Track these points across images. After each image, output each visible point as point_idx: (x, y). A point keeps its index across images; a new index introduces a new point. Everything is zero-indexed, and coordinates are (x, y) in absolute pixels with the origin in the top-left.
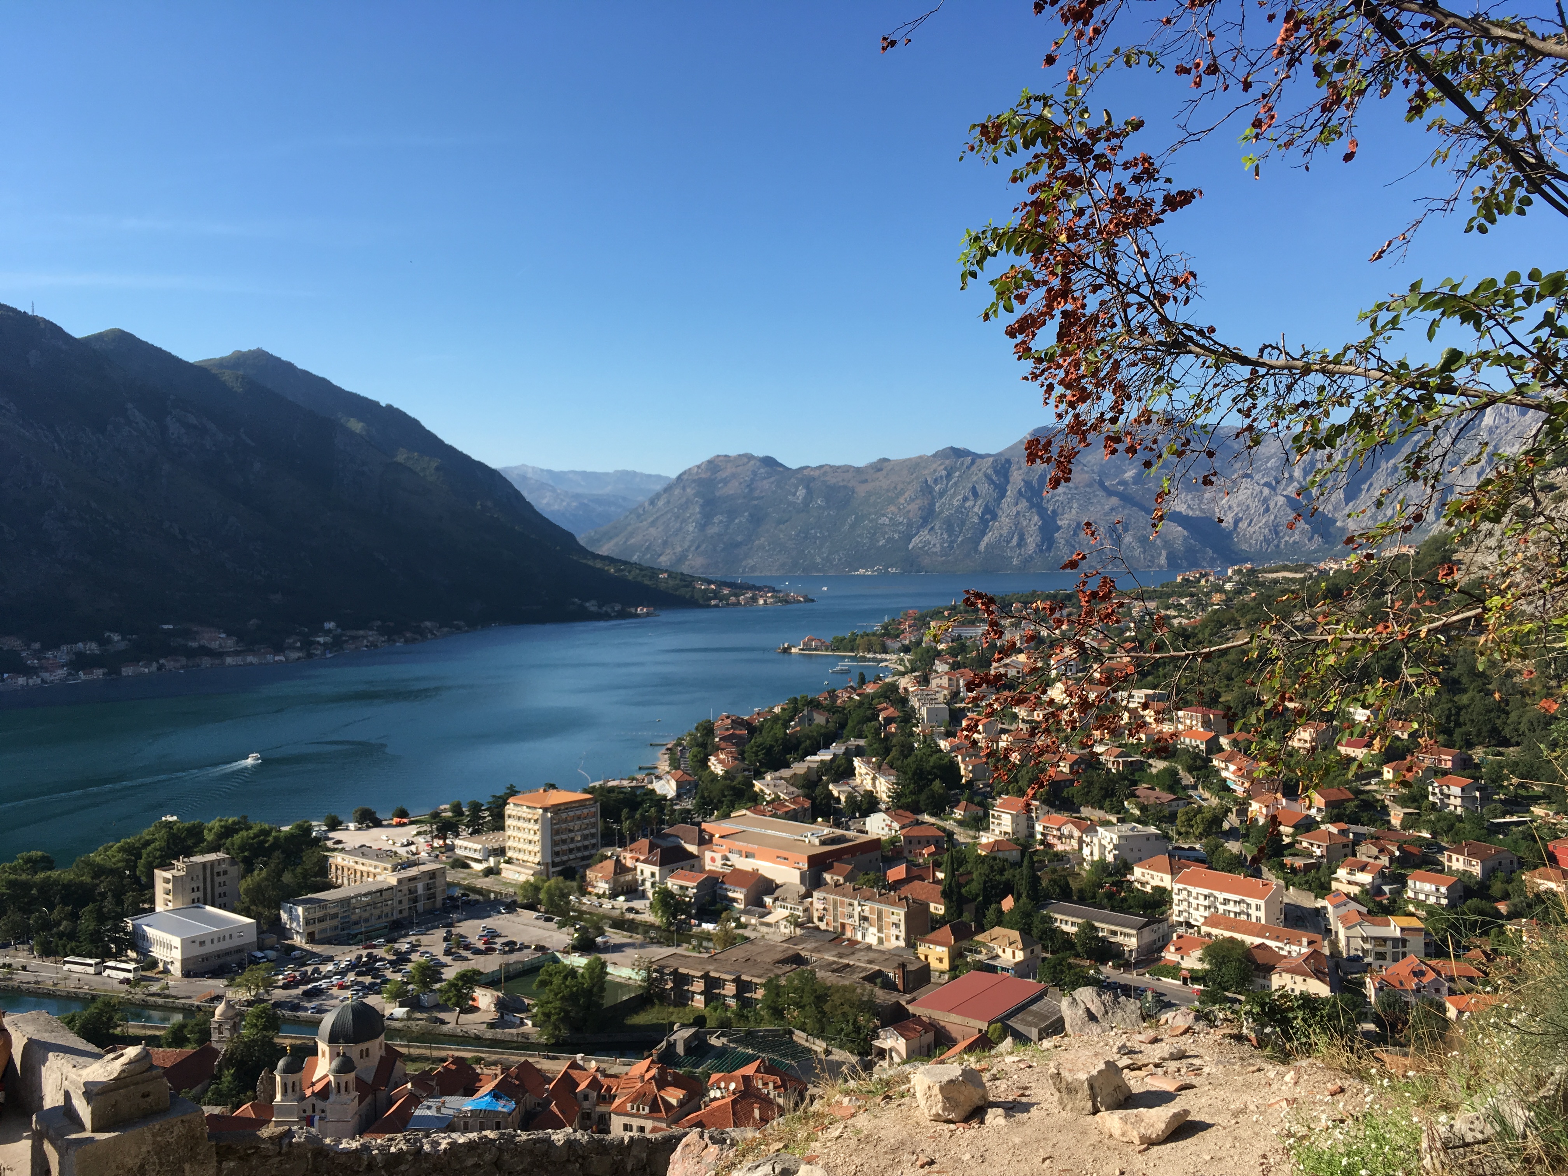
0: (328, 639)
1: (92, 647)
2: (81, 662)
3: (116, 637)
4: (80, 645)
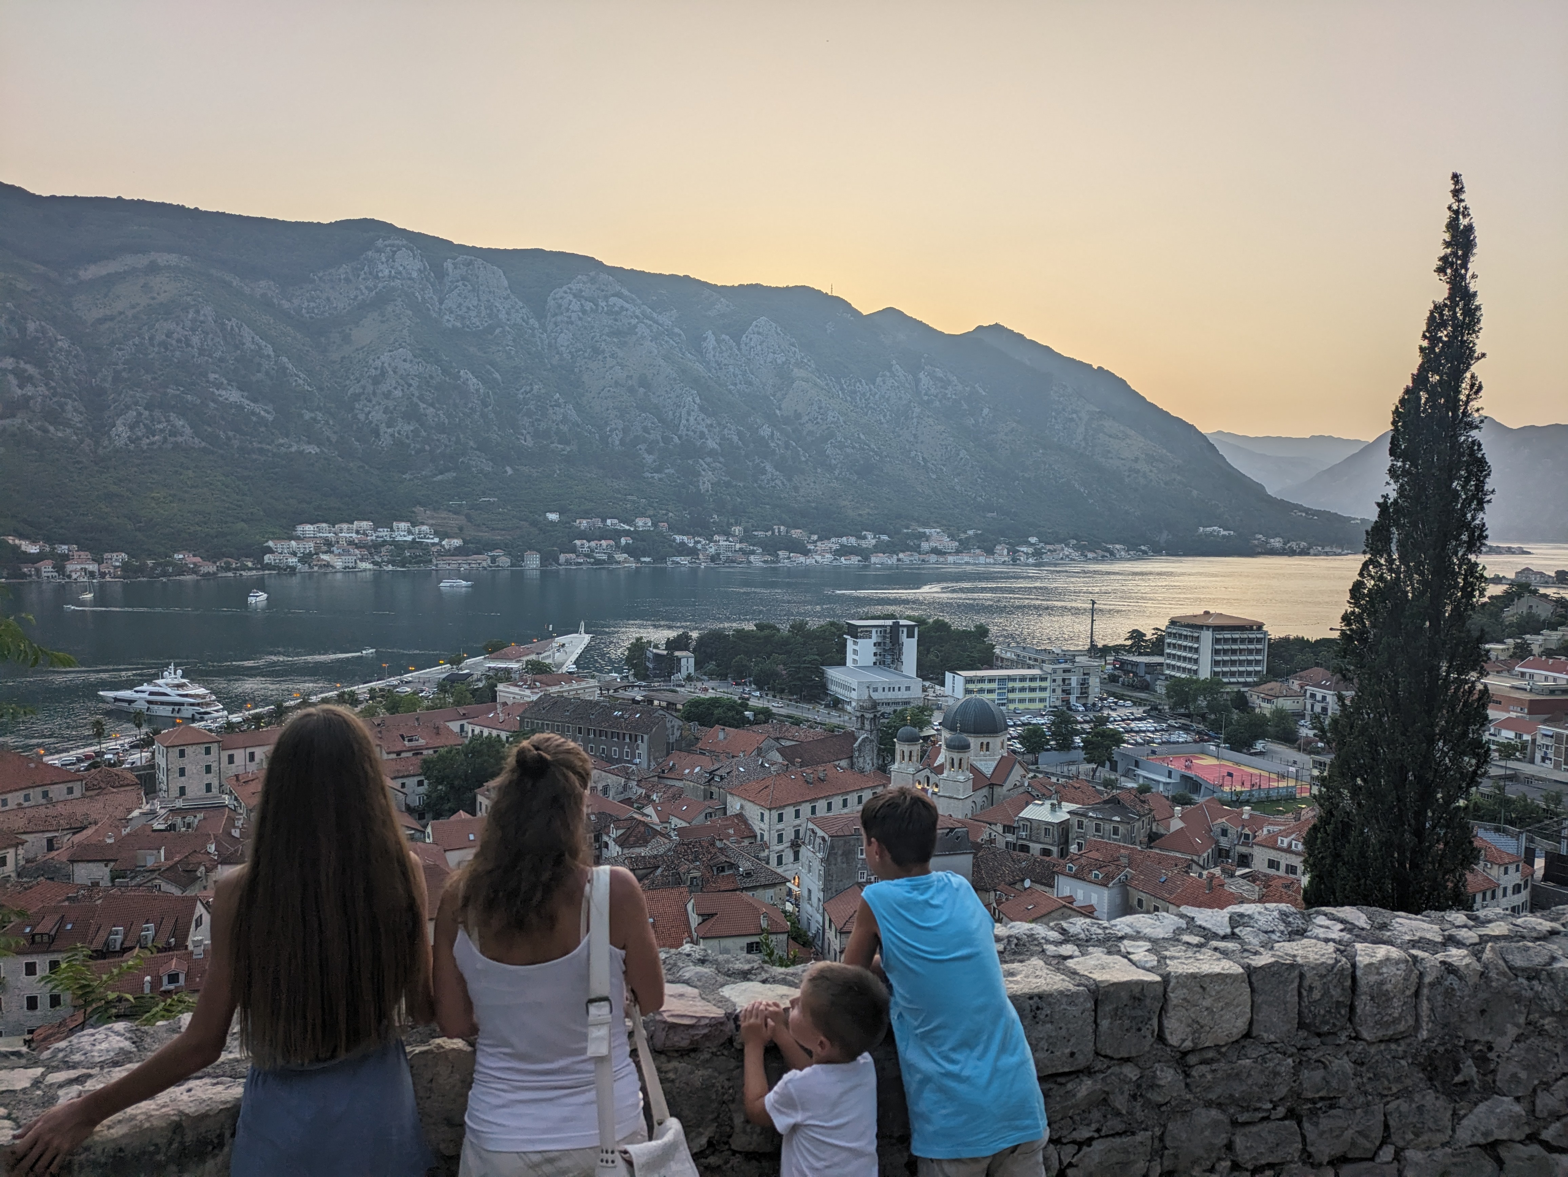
0: (1030, 550)
1: (853, 541)
2: (844, 551)
3: (870, 535)
4: (844, 539)
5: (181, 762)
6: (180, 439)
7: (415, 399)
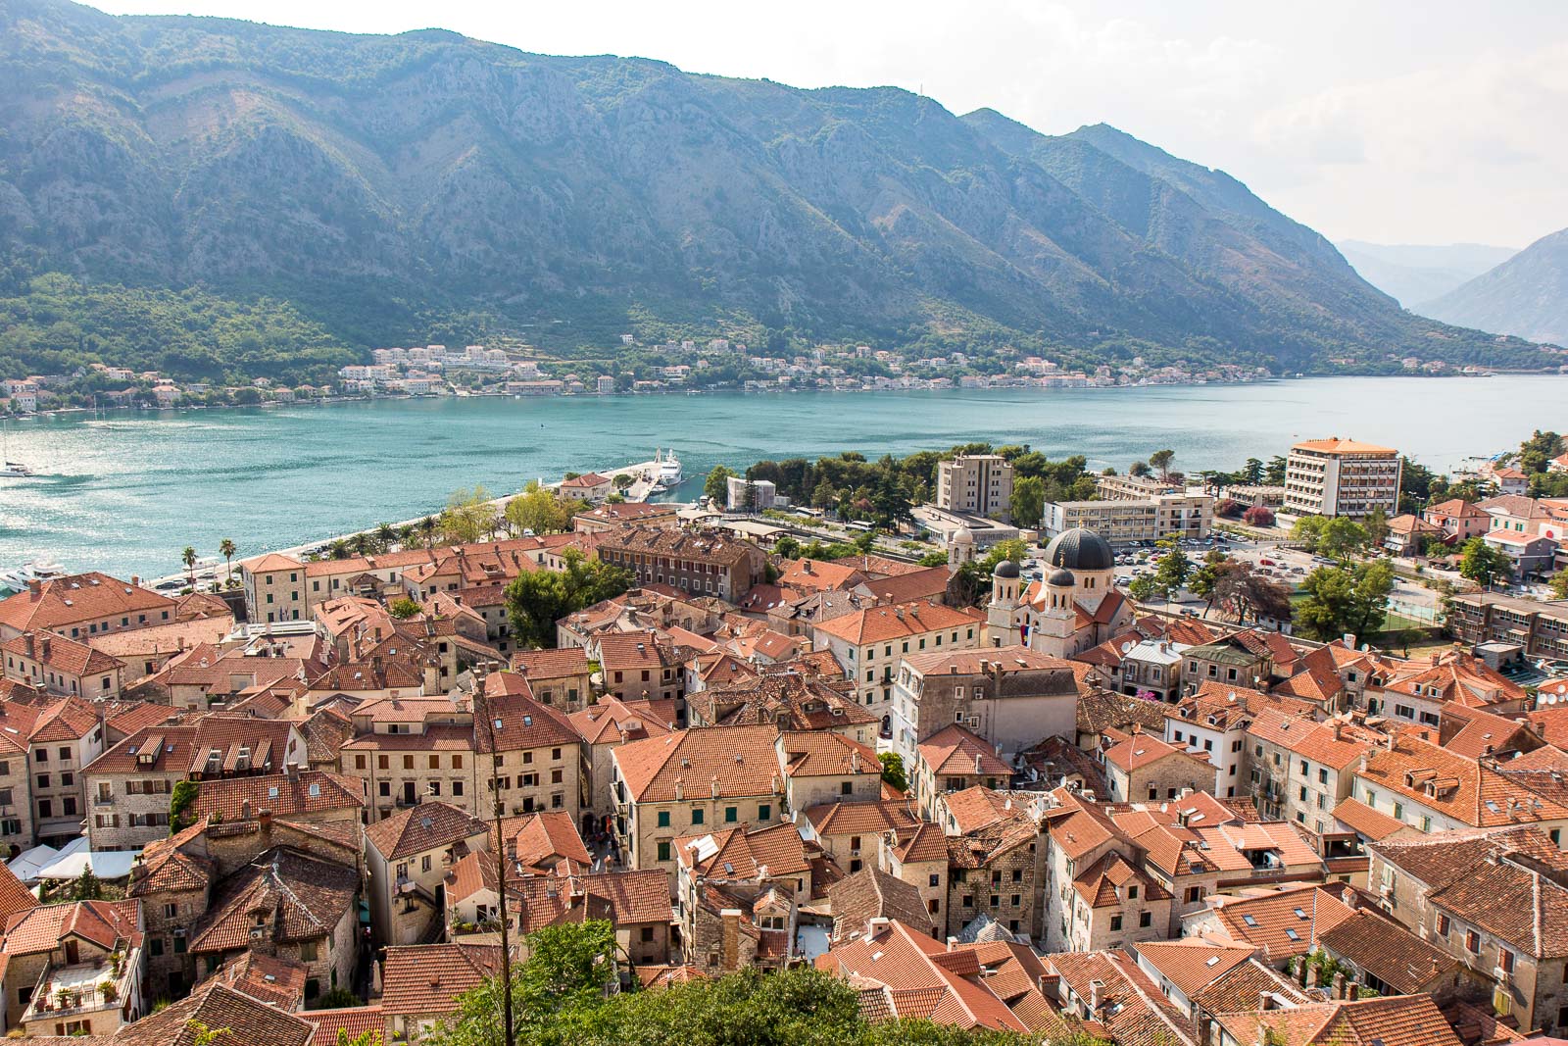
0: (1135, 372)
1: (942, 363)
3: (960, 357)
4: (933, 361)
5: (269, 589)
6: (254, 264)
7: (486, 219)
